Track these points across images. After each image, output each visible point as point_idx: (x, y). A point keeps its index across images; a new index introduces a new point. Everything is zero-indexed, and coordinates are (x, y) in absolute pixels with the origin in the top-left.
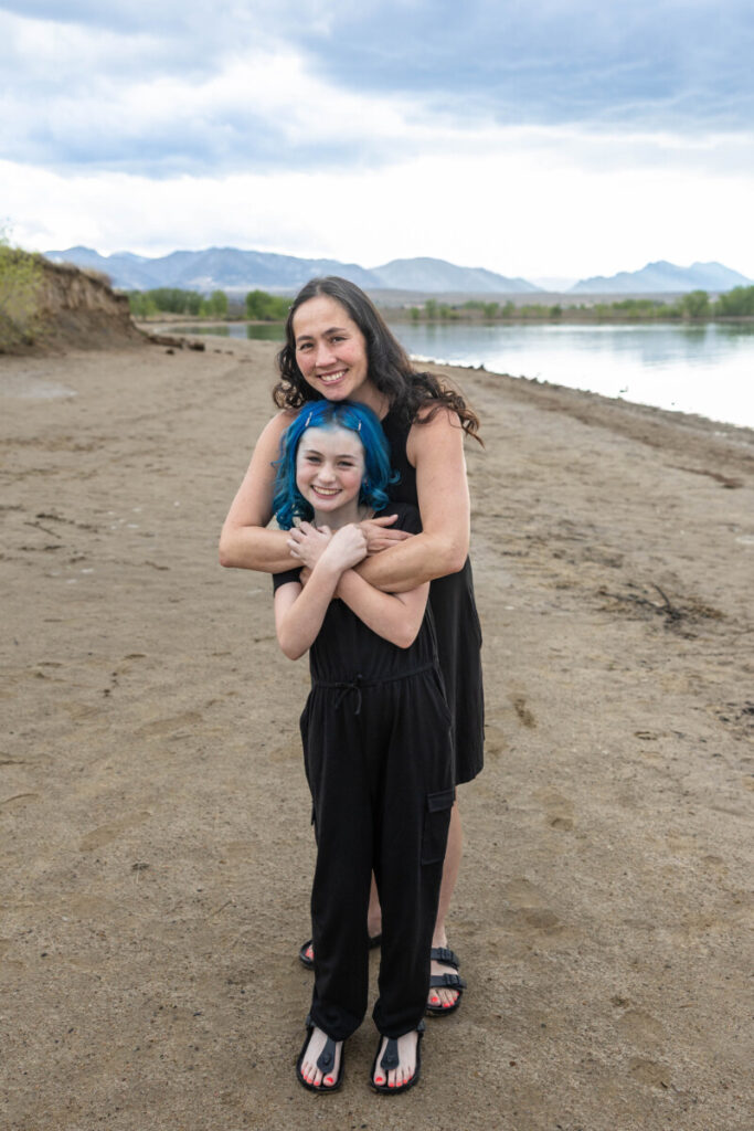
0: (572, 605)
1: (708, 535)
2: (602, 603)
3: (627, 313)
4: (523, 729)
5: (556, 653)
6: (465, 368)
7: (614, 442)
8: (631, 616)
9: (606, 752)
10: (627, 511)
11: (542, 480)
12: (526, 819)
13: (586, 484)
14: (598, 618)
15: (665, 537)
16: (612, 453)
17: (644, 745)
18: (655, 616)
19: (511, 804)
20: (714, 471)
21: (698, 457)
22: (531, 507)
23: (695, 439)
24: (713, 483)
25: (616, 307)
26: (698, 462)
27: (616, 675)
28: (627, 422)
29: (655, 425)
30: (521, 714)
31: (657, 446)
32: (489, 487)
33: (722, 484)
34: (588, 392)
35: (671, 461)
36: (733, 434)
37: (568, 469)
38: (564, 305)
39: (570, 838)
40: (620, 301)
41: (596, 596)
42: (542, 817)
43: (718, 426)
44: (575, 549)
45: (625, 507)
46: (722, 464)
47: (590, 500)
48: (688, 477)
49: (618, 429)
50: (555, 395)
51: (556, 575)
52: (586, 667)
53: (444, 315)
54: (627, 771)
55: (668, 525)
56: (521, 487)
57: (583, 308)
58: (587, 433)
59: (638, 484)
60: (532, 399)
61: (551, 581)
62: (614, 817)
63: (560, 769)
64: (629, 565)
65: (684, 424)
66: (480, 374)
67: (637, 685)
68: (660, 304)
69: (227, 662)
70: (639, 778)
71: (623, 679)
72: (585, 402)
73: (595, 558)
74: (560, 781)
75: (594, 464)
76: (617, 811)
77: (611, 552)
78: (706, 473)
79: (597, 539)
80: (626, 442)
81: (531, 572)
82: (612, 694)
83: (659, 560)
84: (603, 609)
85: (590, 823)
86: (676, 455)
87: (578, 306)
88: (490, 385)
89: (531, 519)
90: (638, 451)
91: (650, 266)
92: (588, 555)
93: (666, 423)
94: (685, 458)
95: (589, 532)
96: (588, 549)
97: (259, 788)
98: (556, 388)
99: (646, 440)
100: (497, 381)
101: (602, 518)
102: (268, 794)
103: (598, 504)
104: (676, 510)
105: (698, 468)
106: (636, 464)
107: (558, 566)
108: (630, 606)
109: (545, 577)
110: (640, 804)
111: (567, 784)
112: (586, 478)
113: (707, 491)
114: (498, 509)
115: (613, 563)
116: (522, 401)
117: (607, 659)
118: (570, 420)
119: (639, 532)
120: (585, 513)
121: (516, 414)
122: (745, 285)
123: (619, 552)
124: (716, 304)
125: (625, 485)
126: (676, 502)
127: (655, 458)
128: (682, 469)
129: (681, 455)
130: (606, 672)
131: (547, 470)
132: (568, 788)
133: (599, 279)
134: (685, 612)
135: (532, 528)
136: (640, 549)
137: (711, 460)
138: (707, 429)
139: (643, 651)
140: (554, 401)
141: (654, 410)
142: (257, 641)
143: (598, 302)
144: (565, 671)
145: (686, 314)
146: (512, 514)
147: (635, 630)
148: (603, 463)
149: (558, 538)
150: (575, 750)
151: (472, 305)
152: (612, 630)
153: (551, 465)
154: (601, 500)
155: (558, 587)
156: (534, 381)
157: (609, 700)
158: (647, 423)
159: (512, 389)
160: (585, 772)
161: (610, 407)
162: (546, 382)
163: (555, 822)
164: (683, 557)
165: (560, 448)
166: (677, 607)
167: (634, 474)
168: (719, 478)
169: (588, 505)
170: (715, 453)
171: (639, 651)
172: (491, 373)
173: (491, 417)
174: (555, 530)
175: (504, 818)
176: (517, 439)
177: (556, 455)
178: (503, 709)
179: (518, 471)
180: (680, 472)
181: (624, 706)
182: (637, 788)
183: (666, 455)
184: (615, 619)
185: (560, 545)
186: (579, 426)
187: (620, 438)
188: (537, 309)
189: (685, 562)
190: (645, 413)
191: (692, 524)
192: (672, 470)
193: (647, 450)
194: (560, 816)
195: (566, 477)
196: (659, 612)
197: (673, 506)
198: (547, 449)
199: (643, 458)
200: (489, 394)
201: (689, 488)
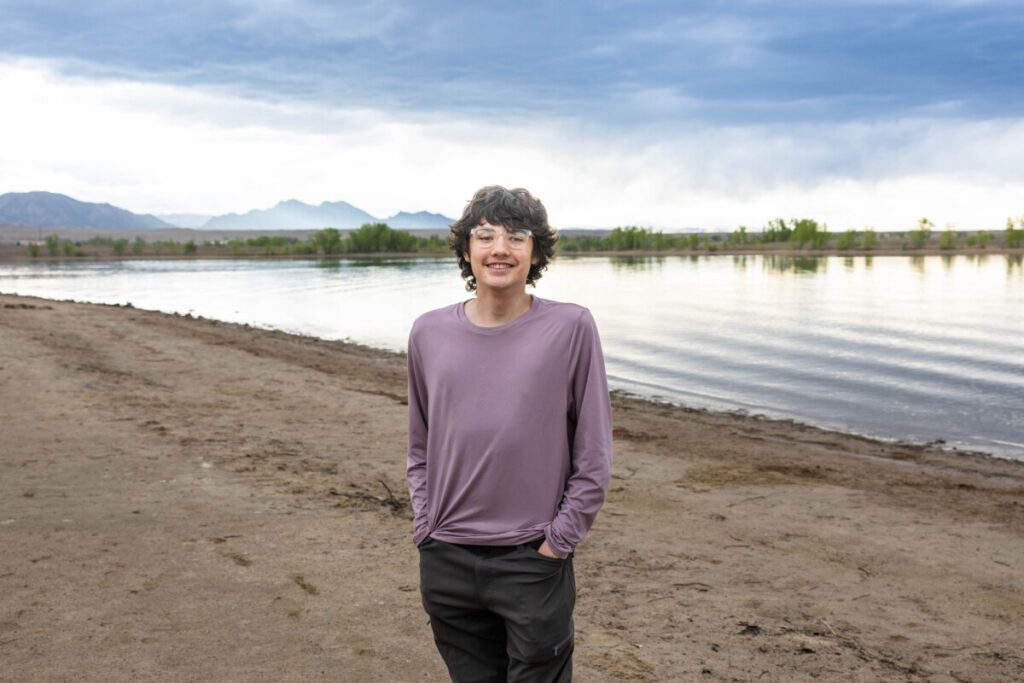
0: (311, 505)
1: (400, 443)
2: (336, 501)
3: (263, 250)
4: (310, 597)
5: (312, 542)
6: (110, 306)
7: (289, 371)
8: (363, 508)
9: (382, 603)
10: (323, 429)
11: (236, 408)
12: (339, 654)
13: (278, 408)
14: (334, 512)
15: (364, 448)
16: (294, 381)
17: (408, 594)
18: (382, 508)
19: (323, 646)
20: (388, 391)
21: (370, 381)
22: (239, 431)
23: (361, 365)
24: (390, 401)
25: (251, 243)
26: (371, 384)
27: (368, 550)
28: (295, 353)
29: (321, 355)
30: (304, 587)
31: (330, 372)
32: (189, 416)
33: (399, 402)
34: (246, 325)
35: (348, 386)
36: (392, 360)
37: (256, 397)
38: (198, 242)
39: (375, 660)
40: (255, 238)
41: (328, 496)
42: (350, 651)
43: (376, 352)
44: (294, 462)
45: (321, 426)
46: (392, 385)
47: (288, 422)
48: (367, 397)
49: (289, 359)
50: (216, 330)
51: (289, 483)
52: (342, 549)
53: (68, 252)
54: (402, 613)
55: (364, 438)
56: (219, 415)
57: (217, 244)
58: (261, 364)
59: (325, 406)
60: (194, 335)
61: (285, 488)
62: (404, 642)
63: (351, 618)
64: (344, 471)
65: (347, 353)
66: (129, 311)
67: (388, 556)
68: (295, 241)
69: (13, 581)
70: (413, 616)
71: (375, 553)
72: (247, 336)
73: (313, 468)
74: (354, 627)
75: (279, 391)
76: (405, 638)
77: (325, 463)
78: (382, 393)
79: (308, 453)
80: (301, 371)
81: (265, 483)
82: (371, 564)
83: (367, 465)
84: (338, 506)
85: (388, 648)
86: (350, 379)
87: (213, 243)
88: (146, 323)
89: (243, 441)
90: (314, 378)
91: (282, 203)
92: (306, 466)
93: (330, 352)
94: (359, 382)
95: (298, 448)
96: (304, 462)
97: (105, 666)
98: (214, 323)
99: (318, 368)
100: (152, 318)
101: (308, 437)
102: (117, 669)
103: (297, 425)
104: (366, 425)
105: (373, 389)
106: (318, 389)
107: (285, 476)
108: (359, 501)
109: (279, 485)
110: (420, 632)
111: (360, 627)
112: (277, 404)
113: (388, 409)
114: (209, 435)
115: (330, 470)
116: (184, 336)
117: (356, 541)
118: (241, 353)
119: (342, 445)
120: (289, 434)
121: (186, 349)
122: (372, 223)
123: (331, 462)
124: (348, 240)
125: (314, 408)
126: (365, 419)
127: (332, 383)
128: (360, 391)
129: (354, 379)
130: (358, 551)
131: (237, 398)
132: (362, 630)
133: (233, 216)
134: (403, 502)
135: (247, 448)
136: (348, 458)
137: (382, 382)
138: (368, 356)
139: (382, 532)
140: (218, 336)
141: (316, 340)
142: (35, 561)
143: (232, 239)
144: (326, 553)
145: (320, 251)
146: (224, 438)
147: (370, 518)
148: (287, 390)
149: (275, 454)
150: (357, 605)
151: (98, 242)
152: (351, 519)
153: (238, 394)
154: (299, 421)
155: (294, 492)
156: (188, 317)
157: (370, 569)
158: (313, 352)
159: (171, 326)
160: (371, 617)
161: (273, 340)
162: (200, 318)
163: (362, 652)
164: (386, 462)
165: (242, 379)
166: (397, 499)
167: (319, 397)
168: (394, 397)
169: (286, 426)
170: (381, 376)
171: (380, 533)
172: (140, 310)
173: (160, 353)
174: (270, 448)
175: (321, 655)
176: (196, 372)
177: (242, 384)
178: (287, 586)
179: (211, 400)
180: (359, 394)
181: (382, 571)
182: (414, 623)
183: (340, 380)
184: (351, 512)
185: (279, 460)
186: (250, 358)
187: (294, 367)
188: (170, 245)
189: (388, 465)
190: (307, 344)
191: (383, 435)
192: (351, 393)
193: (323, 377)
194: (363, 648)
195: (259, 404)
196: (384, 503)
197: (363, 422)
198: (229, 380)
199: (323, 384)
200: (149, 331)
201: (372, 407)
